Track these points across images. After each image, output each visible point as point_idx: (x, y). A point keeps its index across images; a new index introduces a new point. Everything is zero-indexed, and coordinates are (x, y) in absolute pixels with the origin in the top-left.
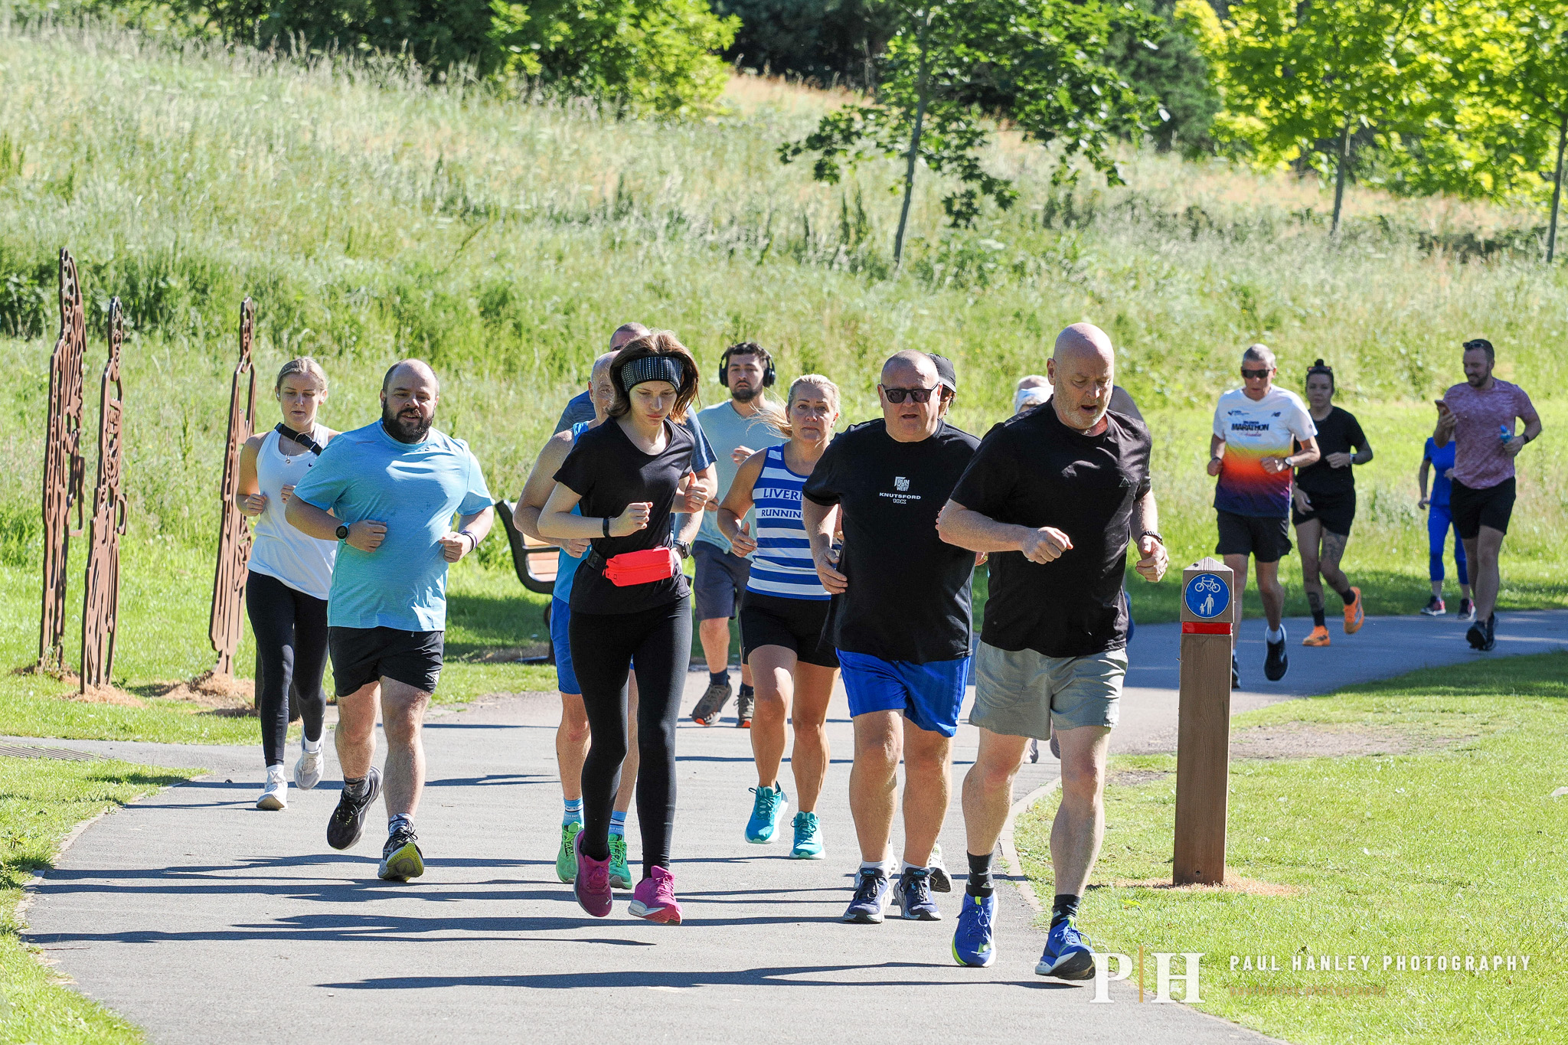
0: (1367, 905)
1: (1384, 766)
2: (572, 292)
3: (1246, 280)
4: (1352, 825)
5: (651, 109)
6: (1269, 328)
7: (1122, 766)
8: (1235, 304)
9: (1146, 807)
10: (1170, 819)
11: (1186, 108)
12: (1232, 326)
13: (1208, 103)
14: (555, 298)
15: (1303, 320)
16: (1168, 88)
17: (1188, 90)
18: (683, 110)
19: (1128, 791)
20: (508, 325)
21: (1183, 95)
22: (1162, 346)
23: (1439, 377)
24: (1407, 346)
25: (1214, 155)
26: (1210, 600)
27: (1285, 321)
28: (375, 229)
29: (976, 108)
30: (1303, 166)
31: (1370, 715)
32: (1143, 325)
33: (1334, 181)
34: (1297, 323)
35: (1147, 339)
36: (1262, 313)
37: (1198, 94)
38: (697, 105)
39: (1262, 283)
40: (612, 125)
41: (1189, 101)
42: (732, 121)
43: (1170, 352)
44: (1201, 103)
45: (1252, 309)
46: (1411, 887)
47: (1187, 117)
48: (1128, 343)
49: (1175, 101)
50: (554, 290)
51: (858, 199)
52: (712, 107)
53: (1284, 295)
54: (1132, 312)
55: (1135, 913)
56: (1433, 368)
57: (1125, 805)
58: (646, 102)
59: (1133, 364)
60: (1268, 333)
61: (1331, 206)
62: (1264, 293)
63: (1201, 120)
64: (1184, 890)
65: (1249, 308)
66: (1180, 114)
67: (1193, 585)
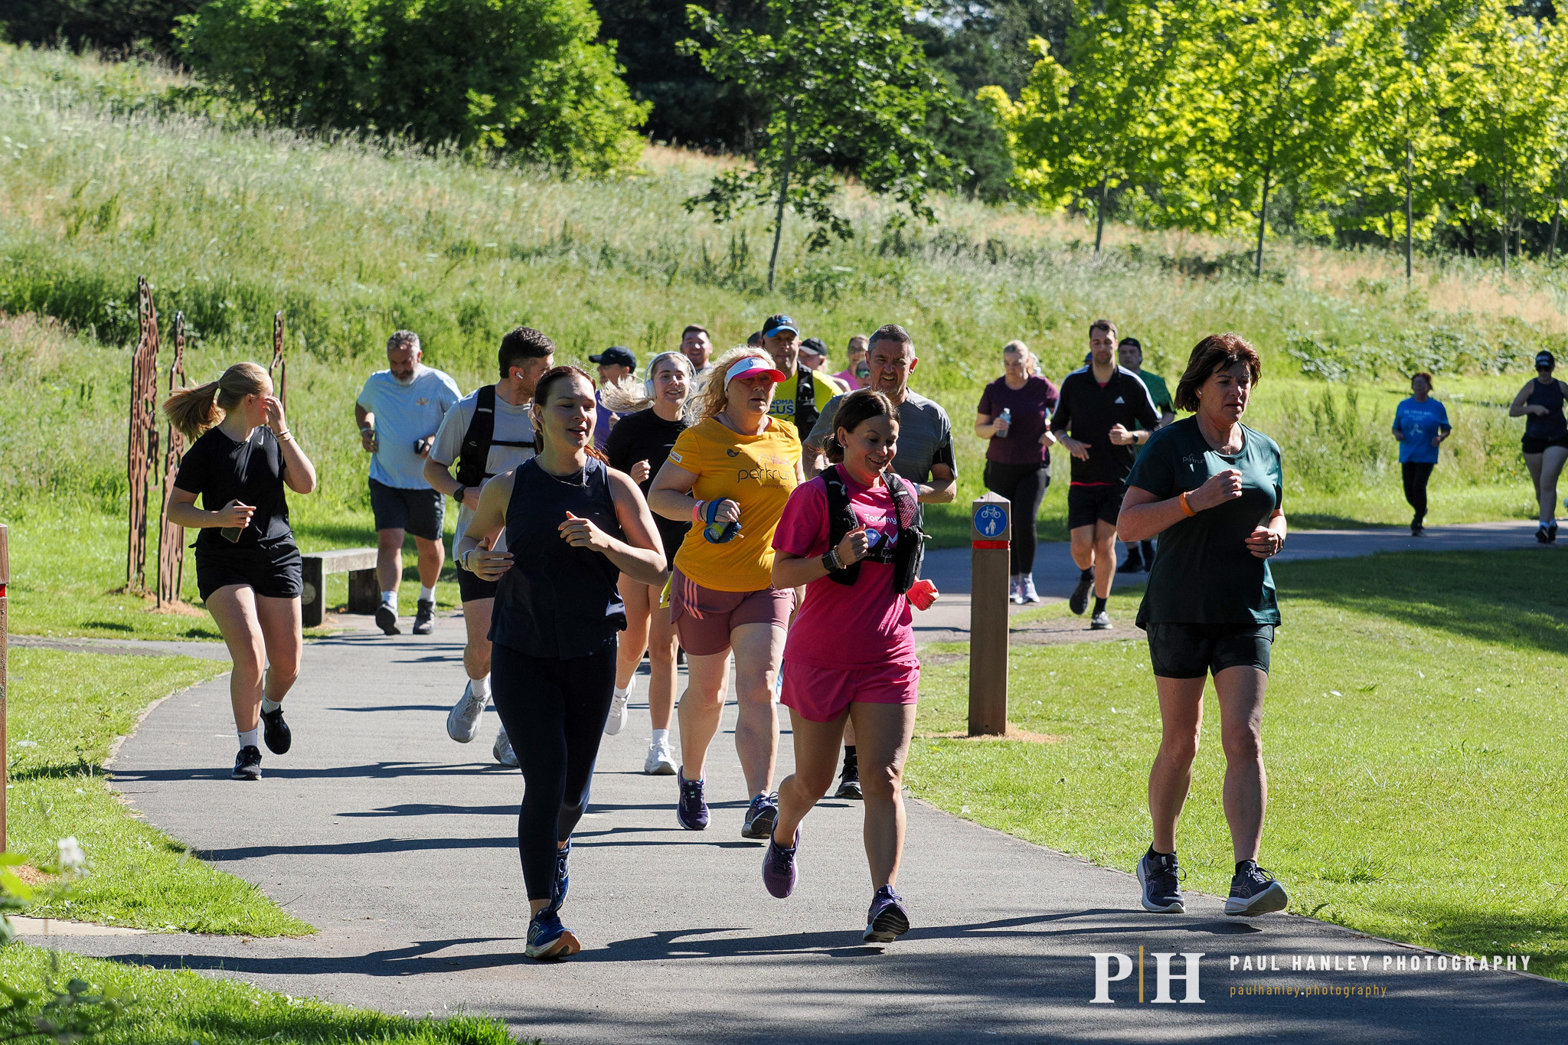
0: (1111, 749)
1: (1129, 648)
2: (528, 308)
3: (1031, 293)
4: (1105, 692)
5: (588, 172)
6: (1048, 328)
7: (934, 651)
8: (1023, 311)
9: (950, 681)
10: (967, 689)
11: (987, 167)
12: (1021, 328)
13: (1003, 163)
14: (515, 312)
15: (1073, 322)
16: (974, 152)
17: (989, 153)
18: (612, 171)
19: (938, 669)
20: (479, 333)
21: (985, 158)
22: (969, 344)
23: (1175, 363)
24: (1151, 340)
25: (1008, 200)
26: (993, 524)
27: (1060, 323)
28: (381, 261)
29: (830, 168)
30: (1074, 209)
31: (1120, 612)
32: (954, 327)
33: (1097, 219)
34: (1069, 324)
35: (957, 338)
36: (1043, 317)
37: (995, 156)
38: (621, 168)
39: (1042, 296)
40: (558, 185)
41: (989, 161)
42: (648, 180)
43: (974, 347)
44: (998, 163)
45: (1036, 313)
46: (1146, 736)
47: (988, 173)
48: (943, 340)
49: (978, 162)
50: (514, 307)
51: (743, 236)
52: (633, 169)
53: (1059, 304)
54: (946, 317)
55: (938, 756)
56: (1171, 357)
57: (935, 679)
58: (583, 165)
59: (947, 356)
60: (1047, 332)
61: (1094, 238)
62: (1045, 302)
63: (998, 176)
64: (976, 739)
65: (1033, 313)
66: (982, 171)
67: (979, 514)
